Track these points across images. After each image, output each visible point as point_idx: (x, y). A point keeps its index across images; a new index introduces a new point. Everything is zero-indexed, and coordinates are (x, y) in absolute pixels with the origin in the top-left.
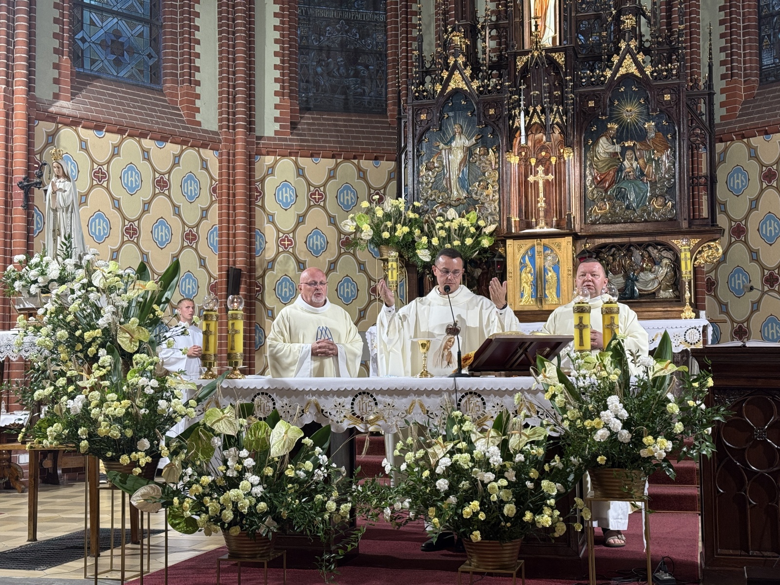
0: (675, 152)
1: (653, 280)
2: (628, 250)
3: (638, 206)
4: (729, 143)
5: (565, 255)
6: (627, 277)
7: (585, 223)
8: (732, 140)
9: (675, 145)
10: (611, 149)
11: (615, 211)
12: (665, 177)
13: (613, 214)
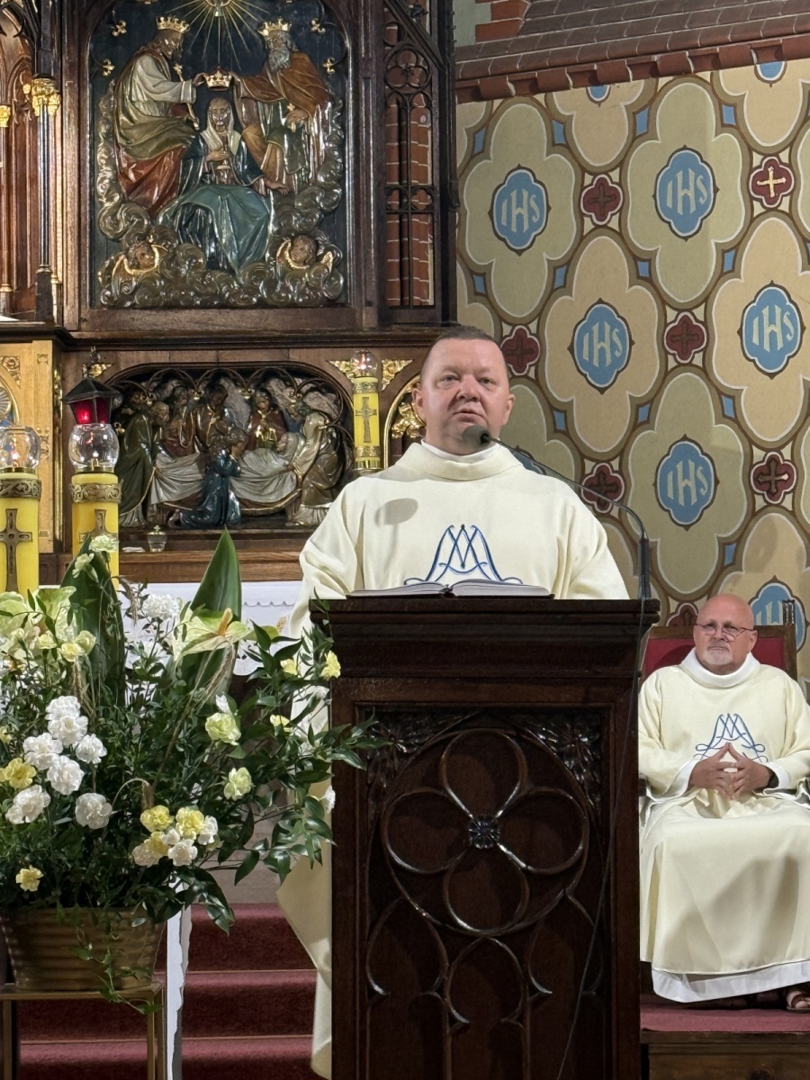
0: (344, 110)
1: (282, 472)
2: (214, 386)
3: (240, 260)
4: (497, 102)
5: (32, 395)
6: (208, 464)
7: (91, 305)
8: (506, 95)
9: (344, 91)
10: (167, 92)
11: (177, 273)
12: (316, 182)
13: (174, 281)
